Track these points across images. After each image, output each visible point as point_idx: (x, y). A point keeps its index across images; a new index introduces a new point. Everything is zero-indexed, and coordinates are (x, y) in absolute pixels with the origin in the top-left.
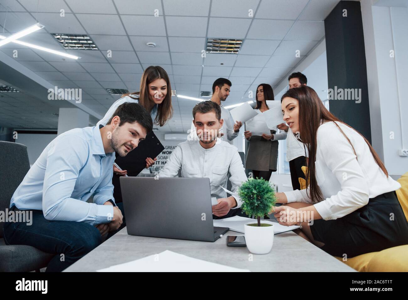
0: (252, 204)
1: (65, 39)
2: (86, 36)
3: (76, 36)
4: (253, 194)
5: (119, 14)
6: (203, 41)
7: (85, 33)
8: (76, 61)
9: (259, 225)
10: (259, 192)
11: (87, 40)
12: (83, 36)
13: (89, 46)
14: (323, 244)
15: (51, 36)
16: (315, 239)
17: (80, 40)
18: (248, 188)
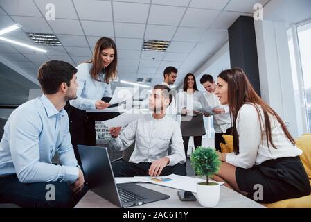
0: (203, 168)
1: (36, 37)
2: (53, 35)
3: (45, 35)
4: (205, 160)
5: (79, 20)
6: (142, 41)
7: (52, 33)
8: (45, 54)
9: (208, 183)
10: (209, 158)
11: (53, 38)
12: (51, 35)
13: (55, 43)
14: (247, 193)
15: (25, 35)
16: (240, 189)
17: (48, 38)
18: (200, 155)
